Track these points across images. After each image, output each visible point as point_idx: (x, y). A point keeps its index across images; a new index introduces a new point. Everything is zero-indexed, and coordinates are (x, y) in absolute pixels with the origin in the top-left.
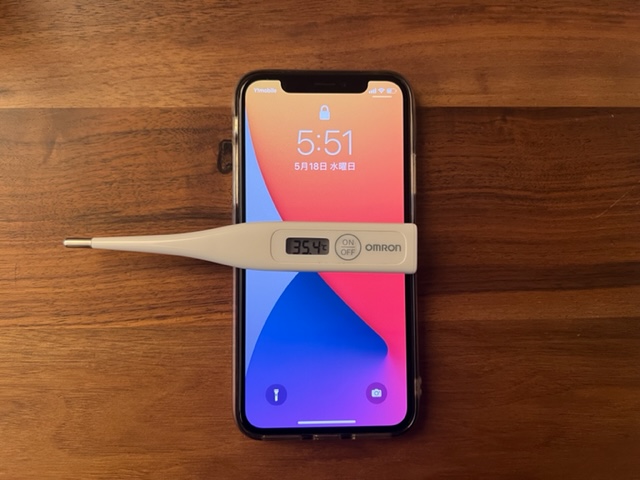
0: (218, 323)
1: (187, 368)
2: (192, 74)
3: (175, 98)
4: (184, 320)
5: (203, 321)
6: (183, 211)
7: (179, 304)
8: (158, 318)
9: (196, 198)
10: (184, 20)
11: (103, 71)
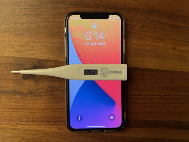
0: (19, 128)
1: (9, 141)
2: (17, 45)
3: (11, 53)
4: (9, 126)
5: (14, 127)
6: (11, 91)
7: (7, 120)
9: (15, 87)
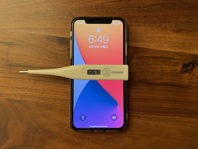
3: (171, 48)
4: (166, 117)
5: (172, 118)
7: (165, 112)
8: (159, 115)
9: (174, 80)
10: (176, 25)
11: (150, 37)
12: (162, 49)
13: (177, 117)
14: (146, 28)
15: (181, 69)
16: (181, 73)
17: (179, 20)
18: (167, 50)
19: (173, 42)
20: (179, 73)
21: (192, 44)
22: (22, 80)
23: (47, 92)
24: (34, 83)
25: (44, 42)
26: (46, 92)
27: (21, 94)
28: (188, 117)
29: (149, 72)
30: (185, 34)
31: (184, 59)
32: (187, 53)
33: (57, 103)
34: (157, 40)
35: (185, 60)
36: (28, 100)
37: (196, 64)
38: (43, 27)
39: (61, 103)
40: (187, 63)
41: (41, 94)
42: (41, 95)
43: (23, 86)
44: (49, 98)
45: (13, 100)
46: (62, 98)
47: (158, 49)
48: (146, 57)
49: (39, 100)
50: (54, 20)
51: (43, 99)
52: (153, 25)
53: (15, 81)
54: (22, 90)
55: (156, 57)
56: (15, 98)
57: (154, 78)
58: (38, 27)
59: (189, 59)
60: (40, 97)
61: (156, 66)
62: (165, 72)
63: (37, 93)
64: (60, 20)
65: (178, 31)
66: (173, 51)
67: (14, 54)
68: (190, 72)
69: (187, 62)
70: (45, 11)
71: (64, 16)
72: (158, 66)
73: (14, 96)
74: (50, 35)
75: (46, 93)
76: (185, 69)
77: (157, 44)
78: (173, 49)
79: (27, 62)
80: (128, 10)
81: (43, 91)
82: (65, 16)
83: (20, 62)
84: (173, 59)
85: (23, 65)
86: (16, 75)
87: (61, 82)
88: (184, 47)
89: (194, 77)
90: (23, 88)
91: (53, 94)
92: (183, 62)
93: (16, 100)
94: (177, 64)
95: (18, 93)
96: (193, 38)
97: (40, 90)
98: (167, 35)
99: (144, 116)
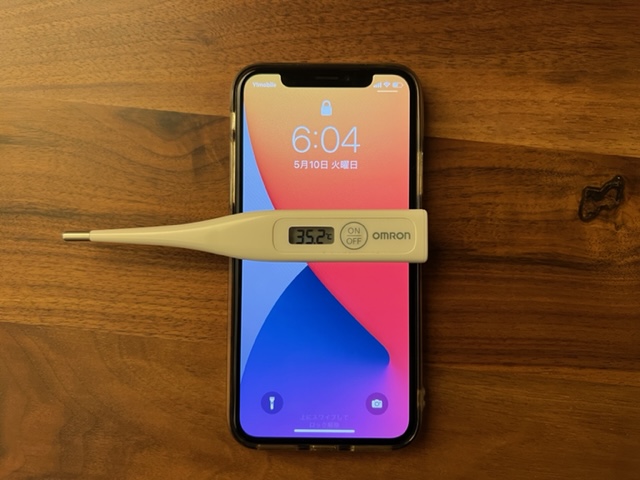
1: (529, 419)
4: (530, 369)
5: (550, 373)
8: (505, 364)
9: (553, 245)
10: (557, 57)
11: (469, 102)
12: (510, 142)
13: (565, 370)
14: (453, 70)
15: (577, 208)
16: (576, 219)
17: (569, 42)
18: (527, 143)
19: (548, 115)
20: (573, 221)
21: (612, 120)
22: (43, 259)
23: (128, 296)
24: (82, 268)
25: (111, 130)
26: (123, 296)
27: (43, 306)
28: (604, 368)
29: (469, 220)
30: (587, 90)
31: (587, 173)
32: (597, 151)
33: (163, 333)
34: (495, 110)
35: (589, 176)
36: (63, 324)
37: (627, 190)
38: (109, 80)
39: (177, 333)
40: (599, 186)
41: (107, 303)
42: (108, 307)
43: (46, 279)
44: (134, 317)
45: (16, 325)
46: (178, 316)
47: (499, 140)
48: (456, 168)
49: (101, 323)
50: (144, 56)
51: (114, 321)
52: (476, 61)
53: (20, 262)
54: (44, 291)
55: (492, 169)
56: (21, 320)
57: (485, 240)
58: (91, 81)
59: (605, 173)
60: (103, 314)
61: (491, 199)
62: (525, 217)
63: (92, 302)
64: (164, 55)
65: (565, 79)
66: (549, 146)
67: (14, 174)
68: (607, 216)
69: (598, 183)
70: (112, 28)
71: (176, 42)
72: (497, 200)
73: (17, 312)
74: (130, 106)
75: (124, 300)
76: (591, 206)
77: (493, 124)
78: (550, 141)
79: (58, 198)
80: (393, 11)
81: (113, 295)
82: (179, 42)
83: (35, 200)
84: (551, 172)
85: (46, 208)
86: (24, 243)
87: (173, 262)
88: (588, 132)
89: (622, 231)
90: (46, 286)
91: (146, 303)
92: (585, 184)
93: (27, 326)
94: (562, 191)
95: (33, 303)
96: (617, 101)
97: (104, 292)
98: (529, 94)
99: (454, 367)
